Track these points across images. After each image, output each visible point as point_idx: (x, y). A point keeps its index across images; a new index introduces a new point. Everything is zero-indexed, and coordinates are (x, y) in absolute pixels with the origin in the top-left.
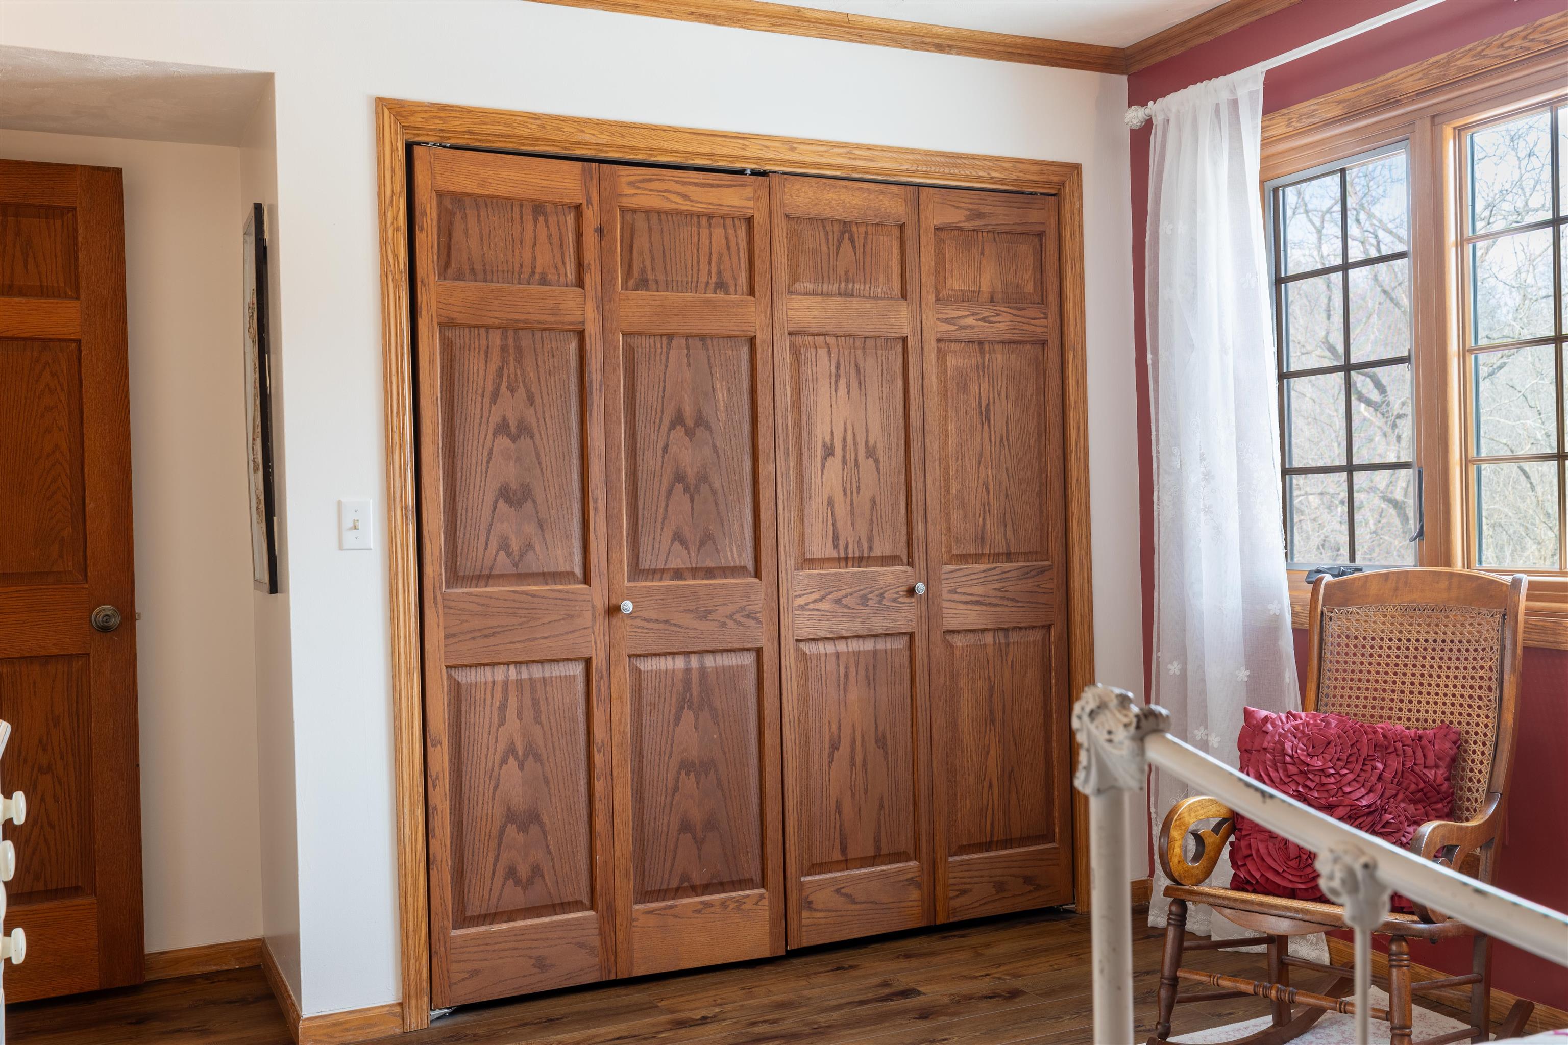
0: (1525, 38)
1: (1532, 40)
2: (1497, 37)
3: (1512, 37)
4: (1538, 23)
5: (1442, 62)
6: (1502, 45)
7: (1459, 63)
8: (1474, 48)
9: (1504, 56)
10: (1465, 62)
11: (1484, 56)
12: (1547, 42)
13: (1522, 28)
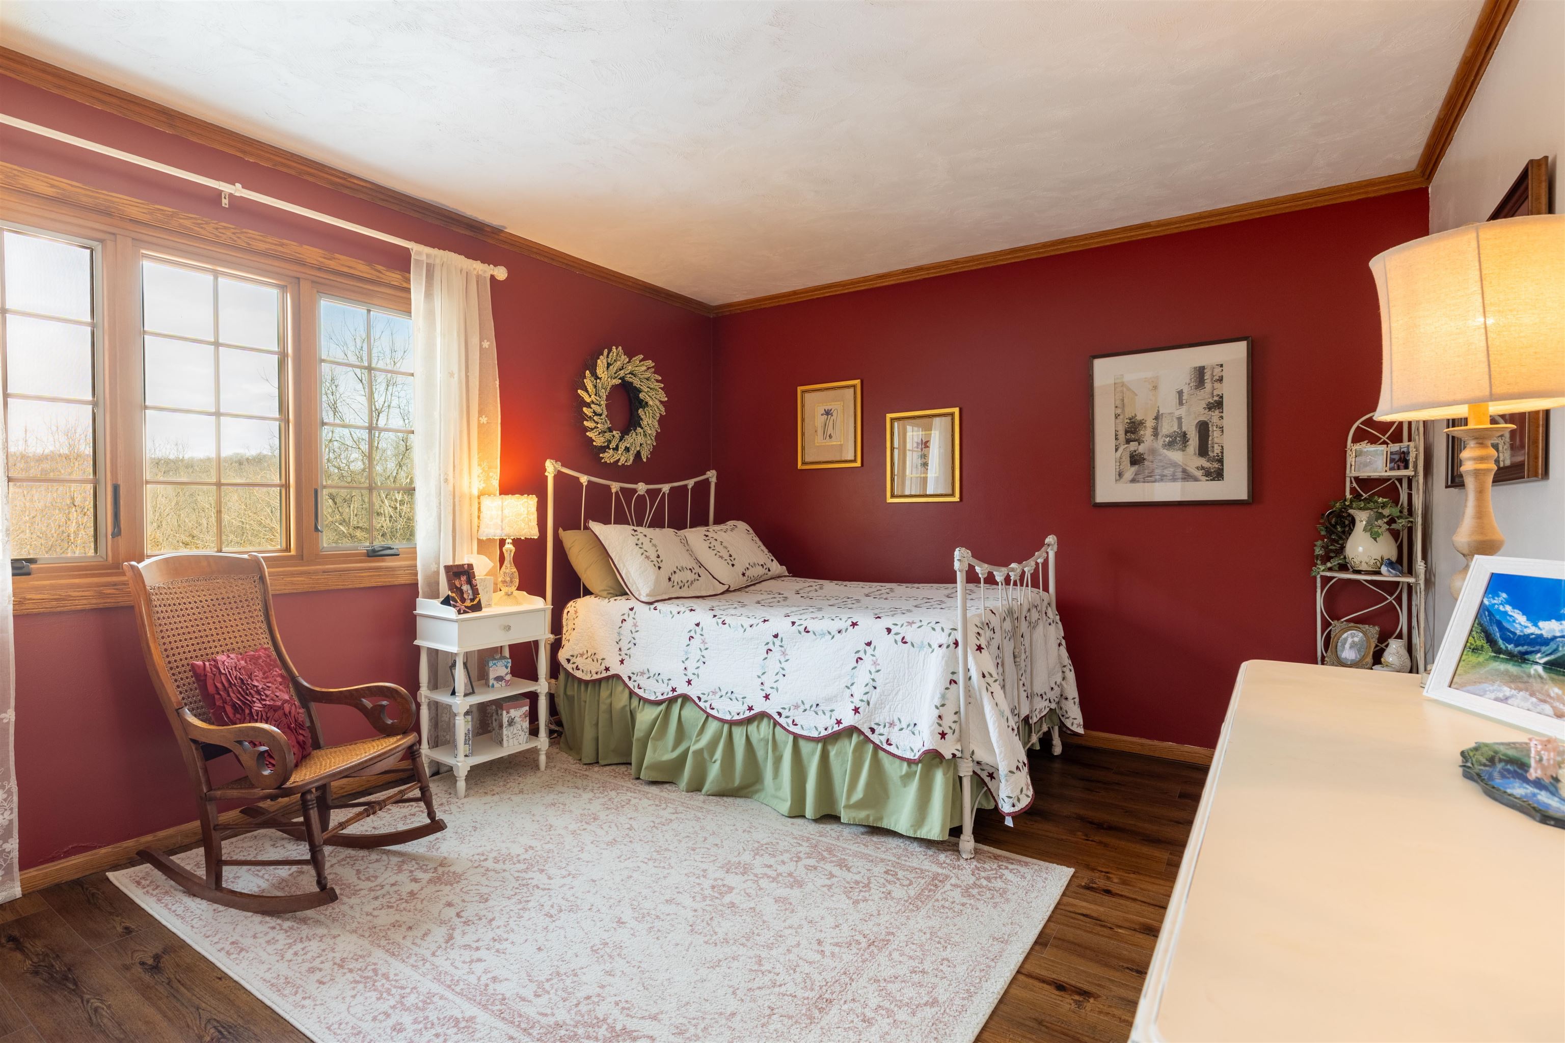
0: (234, 233)
1: (239, 238)
2: (215, 222)
3: (225, 228)
4: (244, 230)
5: (167, 213)
6: (217, 229)
7: (181, 221)
8: (195, 219)
9: (217, 236)
10: (187, 223)
11: (202, 228)
12: (249, 244)
13: (233, 227)
